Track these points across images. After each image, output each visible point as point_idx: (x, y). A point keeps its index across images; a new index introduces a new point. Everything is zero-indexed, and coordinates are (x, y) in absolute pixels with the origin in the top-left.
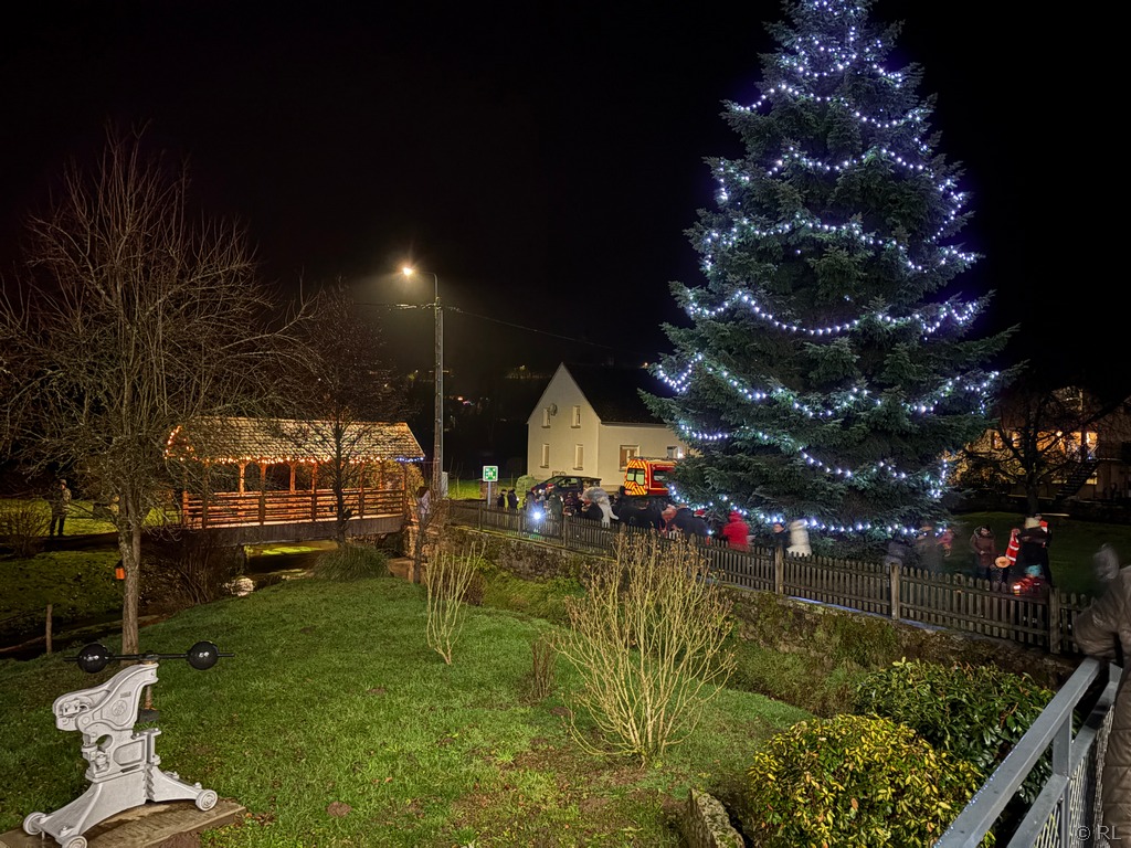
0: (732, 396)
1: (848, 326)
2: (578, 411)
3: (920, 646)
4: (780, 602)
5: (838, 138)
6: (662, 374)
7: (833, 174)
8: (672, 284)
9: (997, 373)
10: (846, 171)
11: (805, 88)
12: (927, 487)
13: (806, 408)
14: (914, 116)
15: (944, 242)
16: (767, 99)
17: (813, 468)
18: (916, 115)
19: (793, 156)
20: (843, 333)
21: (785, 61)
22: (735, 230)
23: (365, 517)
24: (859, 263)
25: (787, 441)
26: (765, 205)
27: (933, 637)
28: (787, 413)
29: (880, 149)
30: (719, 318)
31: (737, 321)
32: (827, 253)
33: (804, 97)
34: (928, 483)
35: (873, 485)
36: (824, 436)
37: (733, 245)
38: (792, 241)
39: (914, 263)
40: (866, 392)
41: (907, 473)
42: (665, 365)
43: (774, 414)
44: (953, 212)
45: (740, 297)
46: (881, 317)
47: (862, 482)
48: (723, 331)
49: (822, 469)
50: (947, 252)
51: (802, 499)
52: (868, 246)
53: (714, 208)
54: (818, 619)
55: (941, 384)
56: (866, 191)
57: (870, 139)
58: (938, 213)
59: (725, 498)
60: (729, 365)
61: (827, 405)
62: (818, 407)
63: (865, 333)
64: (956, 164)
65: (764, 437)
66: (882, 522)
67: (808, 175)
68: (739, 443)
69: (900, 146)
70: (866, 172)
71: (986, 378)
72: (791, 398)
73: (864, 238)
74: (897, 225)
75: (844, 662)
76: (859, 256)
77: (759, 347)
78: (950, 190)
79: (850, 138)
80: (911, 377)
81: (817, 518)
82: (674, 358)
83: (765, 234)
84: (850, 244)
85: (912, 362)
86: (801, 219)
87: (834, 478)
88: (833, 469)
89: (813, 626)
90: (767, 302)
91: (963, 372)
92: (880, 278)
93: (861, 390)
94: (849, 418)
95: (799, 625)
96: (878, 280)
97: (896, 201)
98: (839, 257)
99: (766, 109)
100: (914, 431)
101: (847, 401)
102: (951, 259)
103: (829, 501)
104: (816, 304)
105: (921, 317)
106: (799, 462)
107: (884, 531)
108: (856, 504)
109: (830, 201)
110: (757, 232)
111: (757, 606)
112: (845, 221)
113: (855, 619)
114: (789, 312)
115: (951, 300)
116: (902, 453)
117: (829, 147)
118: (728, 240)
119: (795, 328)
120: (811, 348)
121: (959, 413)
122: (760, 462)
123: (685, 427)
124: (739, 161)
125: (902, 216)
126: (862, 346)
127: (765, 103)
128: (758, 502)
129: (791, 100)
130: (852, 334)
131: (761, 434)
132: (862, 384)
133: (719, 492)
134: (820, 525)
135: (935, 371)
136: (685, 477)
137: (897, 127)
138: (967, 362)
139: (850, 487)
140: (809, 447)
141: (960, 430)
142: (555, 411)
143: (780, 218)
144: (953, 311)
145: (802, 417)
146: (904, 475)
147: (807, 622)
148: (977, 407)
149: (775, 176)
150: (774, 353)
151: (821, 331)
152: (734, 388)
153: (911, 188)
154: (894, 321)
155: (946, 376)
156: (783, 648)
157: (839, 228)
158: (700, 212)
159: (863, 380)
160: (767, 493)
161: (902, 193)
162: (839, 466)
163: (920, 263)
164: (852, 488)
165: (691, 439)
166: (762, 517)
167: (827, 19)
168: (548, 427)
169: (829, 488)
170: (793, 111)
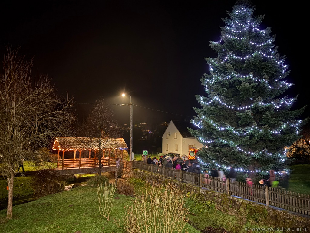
0: (214, 129)
1: (250, 106)
2: (176, 134)
3: (276, 216)
4: (228, 197)
5: (245, 49)
6: (194, 123)
7: (244, 60)
8: (196, 96)
9: (301, 121)
10: (248, 59)
11: (234, 36)
12: (279, 158)
13: (237, 133)
14: (269, 42)
15: (281, 80)
16: (223, 40)
17: (241, 152)
18: (270, 42)
19: (231, 55)
20: (248, 109)
21: (228, 28)
22: (214, 78)
23: (110, 166)
24: (252, 87)
25: (232, 143)
26: (223, 71)
27: (281, 213)
28: (231, 134)
29: (258, 52)
30: (210, 105)
31: (215, 106)
32: (242, 84)
33: (234, 38)
34: (279, 157)
35: (261, 157)
36: (243, 141)
37: (213, 83)
38: (232, 81)
39: (271, 87)
40: (256, 127)
41: (272, 153)
42: (195, 120)
43: (227, 135)
44: (284, 71)
45: (216, 98)
46: (260, 103)
47: (257, 156)
48: (211, 109)
49: (244, 152)
50: (282, 83)
51: (238, 162)
52: (255, 82)
53: (209, 73)
54: (241, 204)
55: (282, 124)
56: (254, 65)
57: (255, 49)
58: (279, 72)
59: (214, 161)
60: (213, 119)
61: (244, 132)
62: (241, 132)
63: (255, 109)
64: (284, 56)
65: (225, 142)
66: (264, 169)
67: (236, 62)
68: (217, 144)
69: (265, 51)
70: (254, 59)
71: (297, 122)
72: (233, 129)
73: (254, 79)
74: (265, 75)
75: (250, 220)
76: (252, 85)
77: (222, 113)
78: (282, 64)
79: (248, 49)
80: (272, 122)
81: (242, 168)
82: (197, 118)
83: (223, 79)
84: (250, 81)
85: (271, 118)
86: (234, 74)
87: (247, 155)
88: (247, 152)
89: (239, 206)
90: (224, 100)
91: (289, 120)
92: (260, 91)
93: (255, 127)
94: (251, 136)
95: (234, 206)
96: (259, 92)
97: (264, 68)
98: (246, 85)
99: (222, 43)
100: (273, 139)
101: (250, 130)
102: (283, 85)
103: (246, 162)
104: (240, 100)
105: (274, 103)
106: (236, 150)
107: (265, 173)
108: (255, 163)
109: (243, 69)
110: (220, 79)
111: (221, 198)
112: (248, 74)
113: (253, 205)
114: (231, 103)
115: (284, 97)
116: (270, 147)
117: (242, 52)
118: (212, 82)
119: (233, 108)
120: (238, 114)
121: (289, 134)
122: (224, 150)
123: (201, 139)
124: (215, 58)
125: (267, 72)
126: (255, 113)
127: (223, 41)
128: (224, 163)
129: (230, 39)
130: (251, 109)
131: (224, 141)
132: (255, 125)
133: (211, 159)
134: (244, 170)
135: (280, 120)
136: (201, 154)
137: (263, 46)
138: (291, 117)
139: (253, 158)
140: (239, 145)
141: (290, 139)
142: (170, 134)
143: (227, 74)
144: (285, 101)
145: (236, 135)
146: (271, 154)
147: (237, 205)
148: (295, 132)
149: (225, 62)
150: (227, 115)
151: (241, 108)
152: (215, 126)
153: (269, 64)
154: (265, 104)
155: (284, 122)
156: (230, 213)
157: (246, 76)
158: (205, 74)
159: (255, 123)
160: (227, 160)
161: (266, 65)
162: (249, 151)
163: (273, 86)
164: (254, 158)
165: (203, 142)
166: (225, 167)
167: (240, 16)
168: (168, 139)
169: (246, 158)
170: (231, 42)
